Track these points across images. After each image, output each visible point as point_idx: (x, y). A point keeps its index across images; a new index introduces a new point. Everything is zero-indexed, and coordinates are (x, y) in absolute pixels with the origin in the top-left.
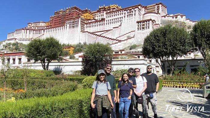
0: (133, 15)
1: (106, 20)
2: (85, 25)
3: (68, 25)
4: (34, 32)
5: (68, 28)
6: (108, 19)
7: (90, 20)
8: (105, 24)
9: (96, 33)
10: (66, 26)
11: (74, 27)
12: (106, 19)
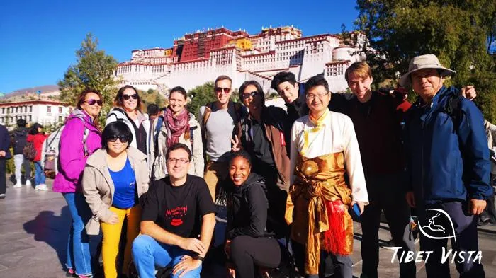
0: (320, 51)
1: (276, 54)
2: (242, 59)
3: (214, 60)
4: (151, 69)
5: (214, 64)
6: (280, 52)
7: (249, 50)
8: (276, 59)
9: (260, 74)
10: (210, 61)
11: (224, 62)
12: (277, 52)
